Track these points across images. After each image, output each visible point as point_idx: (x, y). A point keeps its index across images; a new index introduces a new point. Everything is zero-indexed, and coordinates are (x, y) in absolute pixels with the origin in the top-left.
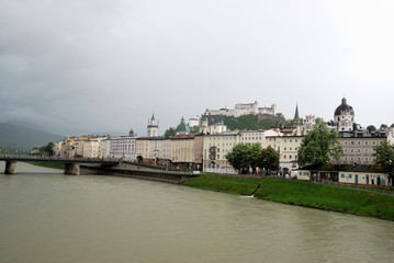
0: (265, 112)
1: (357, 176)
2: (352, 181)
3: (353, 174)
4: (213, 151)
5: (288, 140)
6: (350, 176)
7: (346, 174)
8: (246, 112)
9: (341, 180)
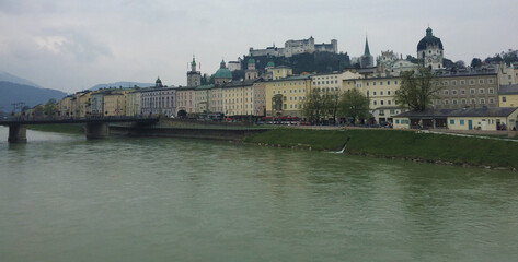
0: (323, 49)
1: (470, 122)
2: (465, 127)
3: (466, 120)
4: (278, 100)
5: (371, 83)
6: (462, 122)
7: (457, 120)
8: (300, 50)
9: (452, 127)
